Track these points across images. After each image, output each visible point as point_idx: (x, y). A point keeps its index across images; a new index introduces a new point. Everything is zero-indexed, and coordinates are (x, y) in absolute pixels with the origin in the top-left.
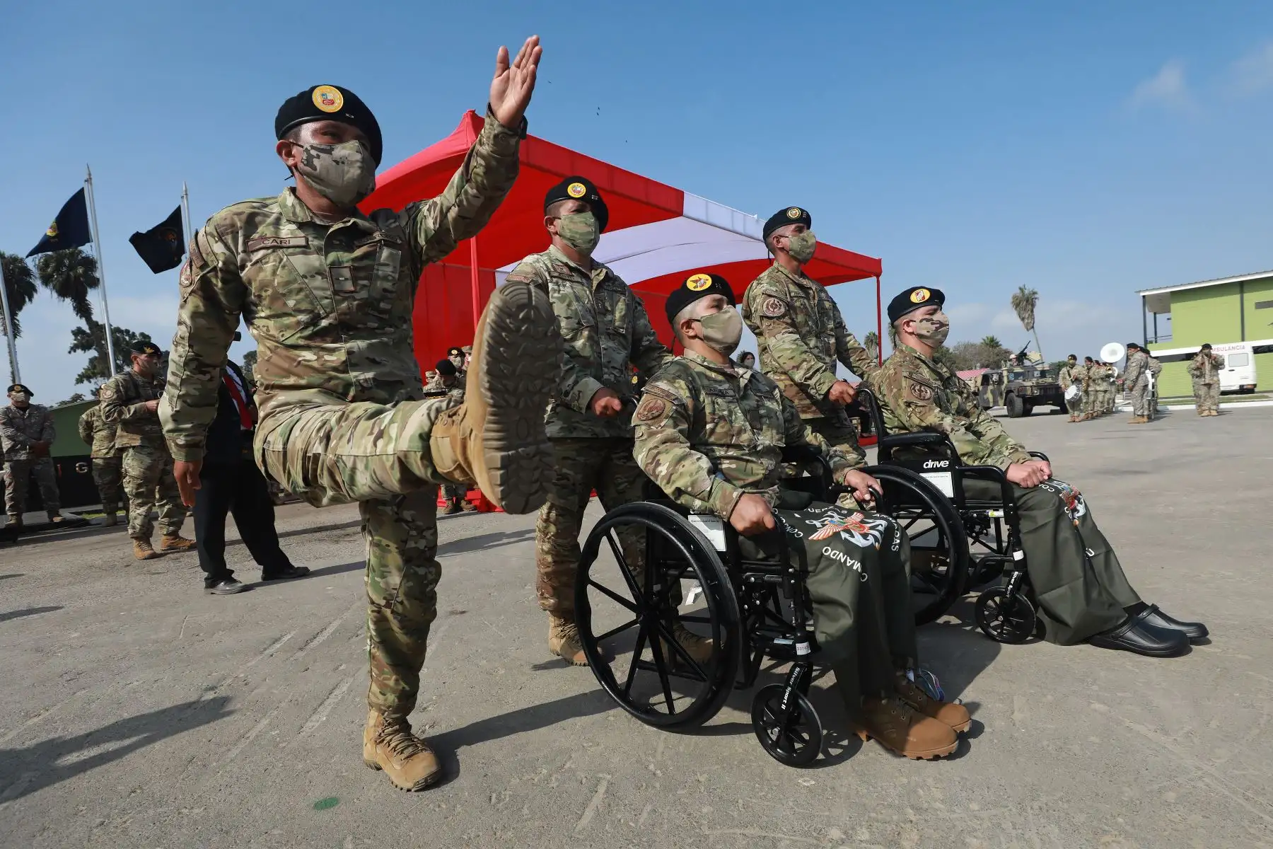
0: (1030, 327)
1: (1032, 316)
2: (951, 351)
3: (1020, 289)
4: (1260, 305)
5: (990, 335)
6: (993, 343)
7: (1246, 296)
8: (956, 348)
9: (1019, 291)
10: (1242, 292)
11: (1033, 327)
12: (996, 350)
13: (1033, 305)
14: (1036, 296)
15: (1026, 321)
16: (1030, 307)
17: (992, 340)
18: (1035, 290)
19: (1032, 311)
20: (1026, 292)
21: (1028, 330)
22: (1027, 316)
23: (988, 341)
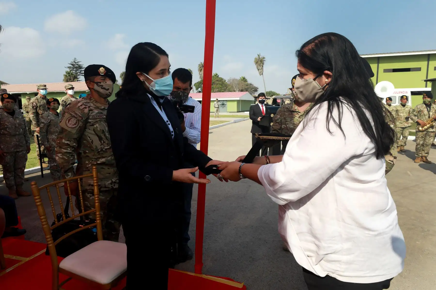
0: (261, 74)
1: (262, 69)
2: (226, 82)
3: (258, 55)
4: (386, 71)
5: (243, 76)
6: (244, 80)
7: (380, 65)
8: (229, 80)
9: (257, 56)
10: (378, 63)
11: (262, 74)
12: (246, 83)
13: (263, 64)
14: (265, 59)
15: (260, 71)
16: (262, 64)
17: (244, 78)
18: (264, 57)
19: (263, 66)
20: (261, 57)
21: (260, 75)
22: (260, 68)
23: (242, 79)
